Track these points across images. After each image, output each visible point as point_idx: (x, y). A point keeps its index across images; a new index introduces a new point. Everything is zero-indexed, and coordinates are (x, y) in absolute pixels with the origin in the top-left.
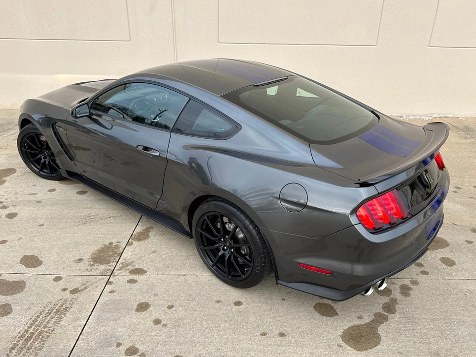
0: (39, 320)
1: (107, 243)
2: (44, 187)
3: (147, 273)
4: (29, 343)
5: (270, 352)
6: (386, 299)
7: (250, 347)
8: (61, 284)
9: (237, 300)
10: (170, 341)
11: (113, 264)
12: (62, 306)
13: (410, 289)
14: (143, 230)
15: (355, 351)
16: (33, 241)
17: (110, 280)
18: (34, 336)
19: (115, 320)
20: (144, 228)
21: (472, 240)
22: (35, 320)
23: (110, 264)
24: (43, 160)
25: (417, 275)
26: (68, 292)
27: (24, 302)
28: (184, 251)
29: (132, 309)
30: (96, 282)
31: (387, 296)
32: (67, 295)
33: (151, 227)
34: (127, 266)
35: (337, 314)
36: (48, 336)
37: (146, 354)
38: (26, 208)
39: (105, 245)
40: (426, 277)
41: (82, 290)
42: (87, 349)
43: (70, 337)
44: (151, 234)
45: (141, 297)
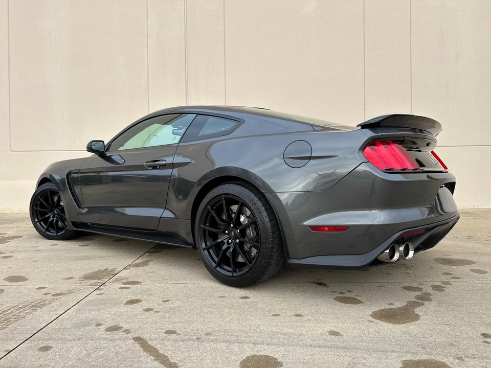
0: (9, 311)
1: (103, 269)
3: (142, 283)
5: (285, 326)
7: (260, 323)
8: (44, 291)
9: (243, 296)
10: (162, 321)
11: (106, 279)
12: (40, 303)
13: (444, 287)
14: (142, 262)
15: (391, 324)
16: (23, 268)
17: (99, 288)
19: (99, 310)
20: (144, 260)
22: (6, 311)
23: (102, 280)
24: (51, 219)
25: (448, 279)
26: (50, 295)
29: (121, 303)
30: (84, 289)
31: (417, 291)
32: (48, 297)
33: (150, 260)
34: (121, 280)
35: (363, 303)
36: (15, 321)
37: (131, 330)
38: (24, 253)
39: (100, 270)
40: (458, 280)
41: (67, 294)
42: (59, 329)
43: (42, 322)
44: (151, 263)
45: (133, 296)
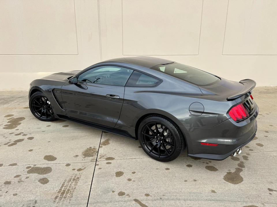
0: (65, 184)
1: (88, 147)
2: (44, 125)
3: (115, 159)
4: (64, 195)
5: (192, 188)
6: (238, 162)
7: (181, 187)
8: (71, 167)
9: (166, 168)
10: (140, 188)
11: (95, 156)
12: (75, 177)
13: (248, 157)
14: (105, 140)
15: (233, 185)
16: (47, 149)
17: (97, 163)
18: (66, 192)
19: (107, 181)
20: (105, 139)
21: (267, 136)
22: (63, 184)
23: (94, 157)
24: (43, 111)
25: (248, 151)
26: (76, 170)
27: (54, 177)
28: (130, 148)
29: (114, 175)
30: (90, 165)
31: (238, 161)
32: (76, 172)
33: (109, 139)
34: (103, 156)
35: (218, 170)
36: (73, 191)
37: (130, 194)
38: (38, 135)
39: (88, 148)
40: (252, 152)
41: (84, 169)
42: (97, 195)
43: (86, 191)
44: (110, 142)
45: (117, 170)
